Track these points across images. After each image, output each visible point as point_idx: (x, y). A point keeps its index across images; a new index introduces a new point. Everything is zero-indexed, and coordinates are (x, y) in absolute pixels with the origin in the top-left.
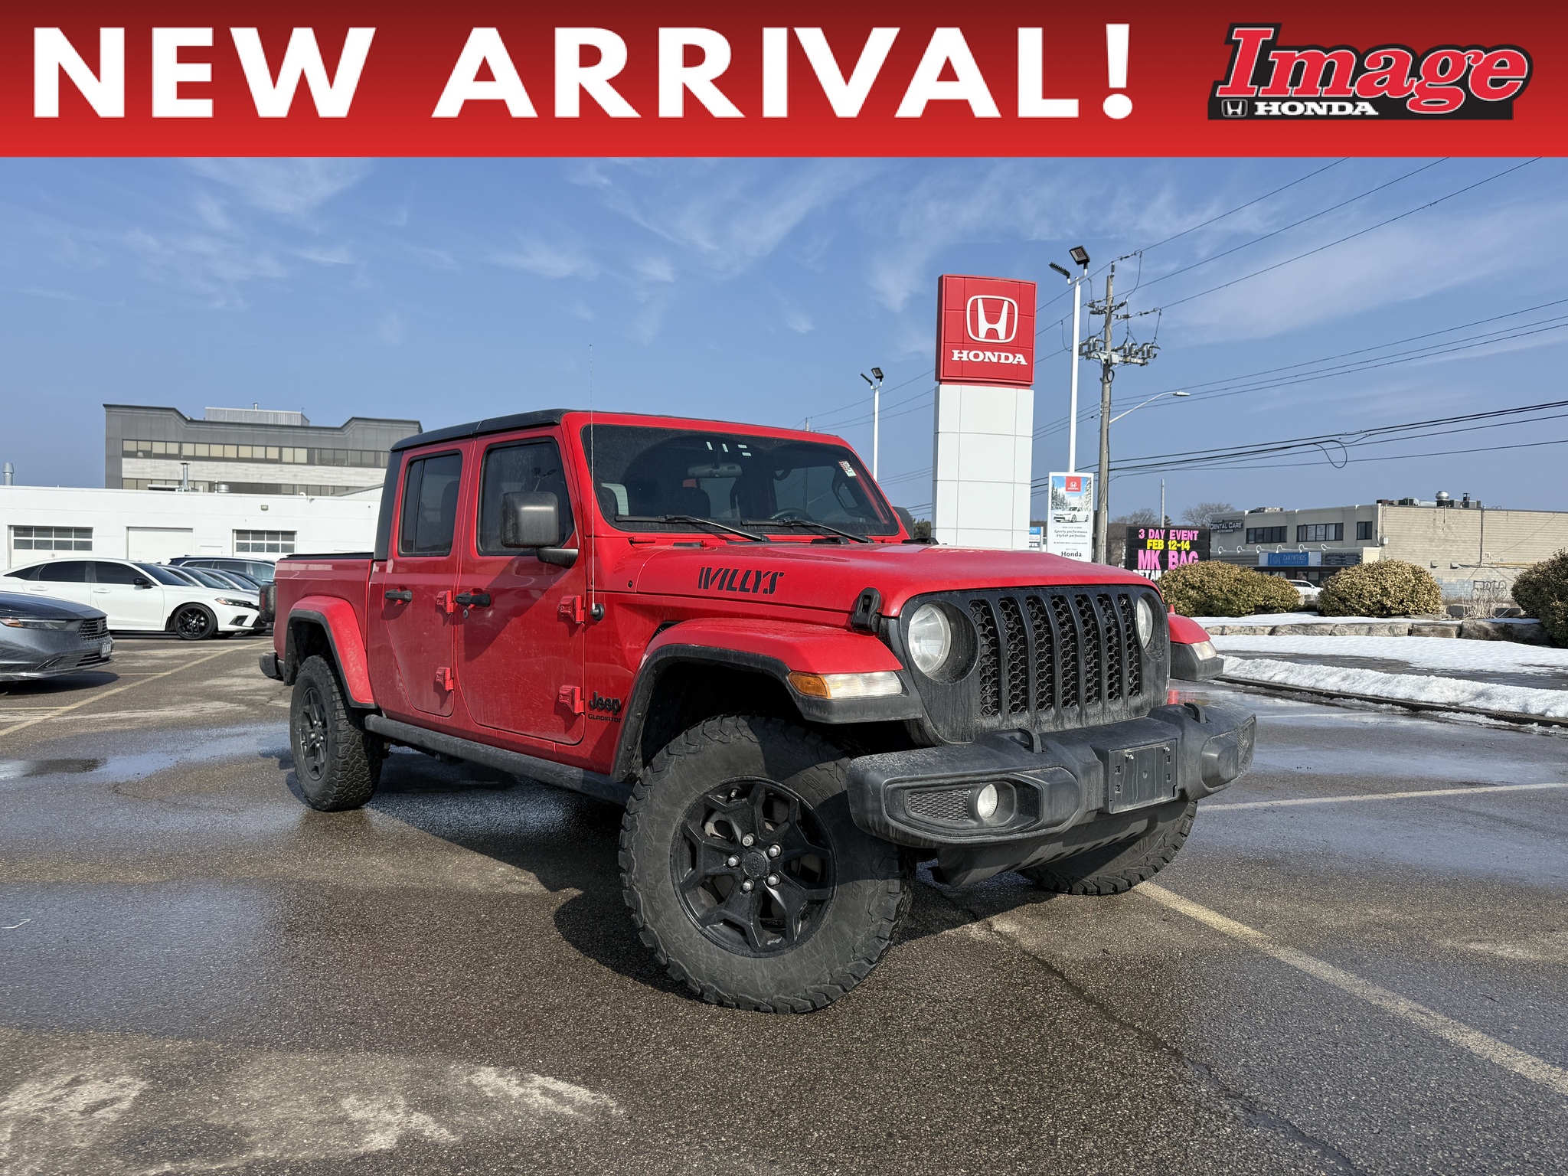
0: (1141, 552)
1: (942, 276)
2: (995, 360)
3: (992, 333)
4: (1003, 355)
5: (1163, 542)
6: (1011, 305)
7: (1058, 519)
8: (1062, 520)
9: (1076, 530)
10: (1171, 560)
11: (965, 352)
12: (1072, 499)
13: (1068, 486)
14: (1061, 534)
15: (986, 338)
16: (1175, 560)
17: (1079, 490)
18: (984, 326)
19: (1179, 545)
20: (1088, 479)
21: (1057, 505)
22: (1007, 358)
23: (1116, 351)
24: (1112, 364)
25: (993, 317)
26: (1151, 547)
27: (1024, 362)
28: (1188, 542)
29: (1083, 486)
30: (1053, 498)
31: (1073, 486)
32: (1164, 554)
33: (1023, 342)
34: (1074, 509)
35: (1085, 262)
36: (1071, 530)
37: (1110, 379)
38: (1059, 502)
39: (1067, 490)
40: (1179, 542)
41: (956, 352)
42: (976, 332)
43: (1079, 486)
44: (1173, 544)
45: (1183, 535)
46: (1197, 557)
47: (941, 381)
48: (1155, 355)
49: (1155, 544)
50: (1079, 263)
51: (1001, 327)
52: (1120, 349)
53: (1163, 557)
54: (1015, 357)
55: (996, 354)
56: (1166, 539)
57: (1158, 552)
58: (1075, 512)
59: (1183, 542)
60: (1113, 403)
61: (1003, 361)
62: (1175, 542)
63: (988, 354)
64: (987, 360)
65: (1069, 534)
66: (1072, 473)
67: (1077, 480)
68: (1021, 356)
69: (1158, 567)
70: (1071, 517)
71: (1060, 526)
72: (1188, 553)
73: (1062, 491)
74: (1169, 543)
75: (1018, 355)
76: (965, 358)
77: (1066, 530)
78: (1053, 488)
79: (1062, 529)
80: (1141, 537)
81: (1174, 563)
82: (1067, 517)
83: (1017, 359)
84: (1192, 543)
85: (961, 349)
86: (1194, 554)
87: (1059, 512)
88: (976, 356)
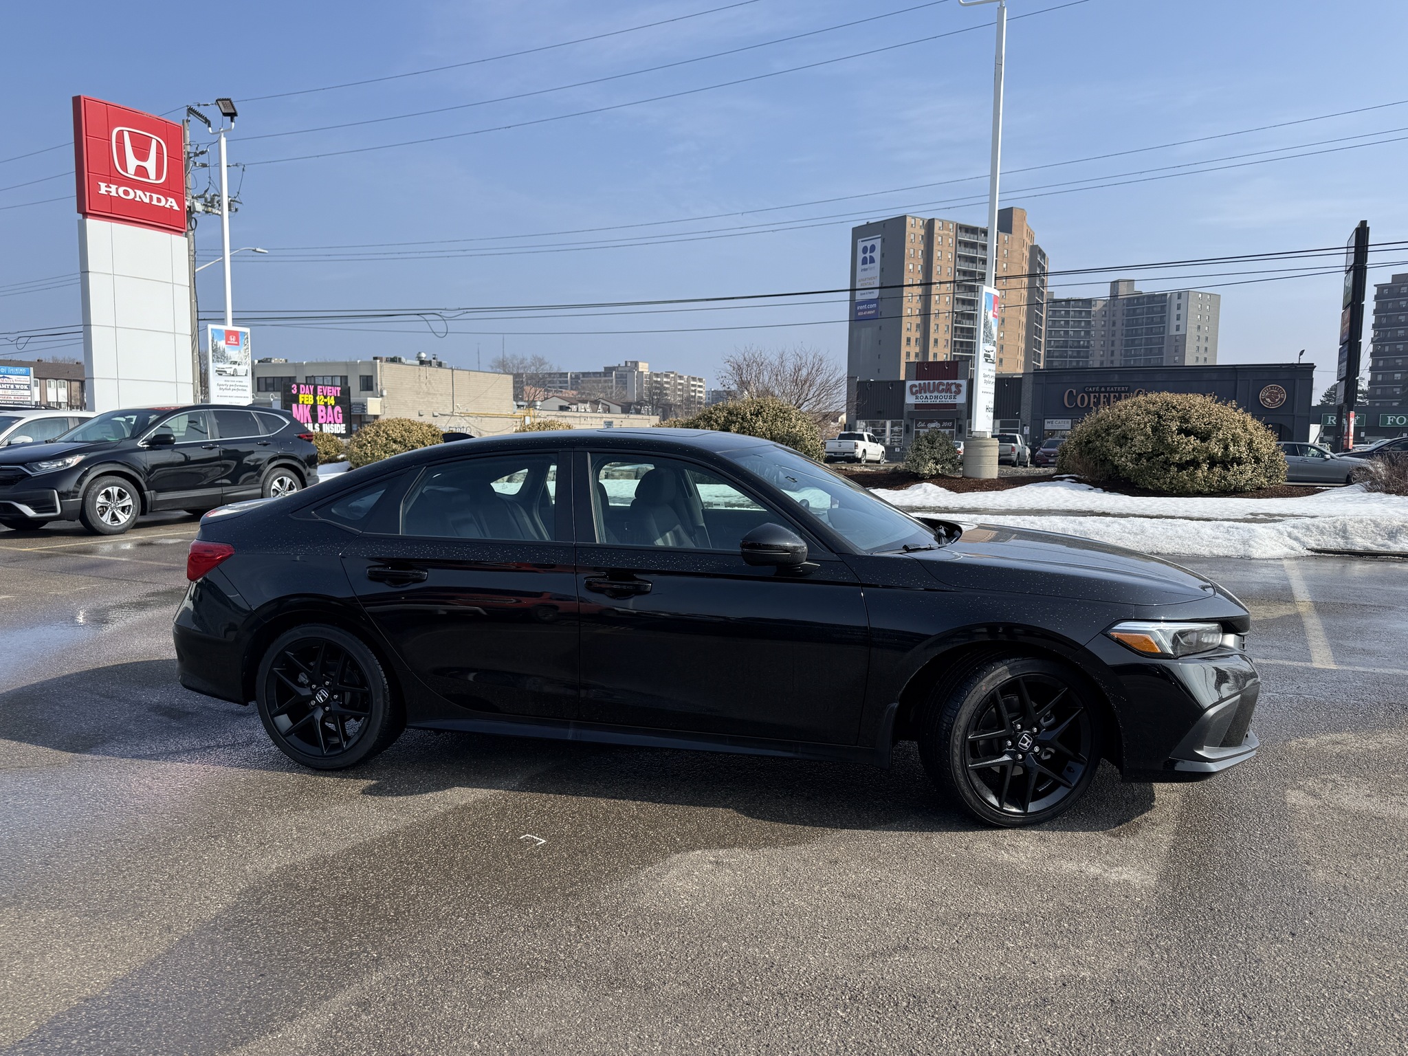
0: (294, 406)
1: (79, 97)
2: (147, 200)
3: (141, 171)
4: (155, 196)
5: (312, 396)
6: (159, 145)
7: (220, 372)
8: (224, 374)
9: (238, 384)
10: (320, 414)
11: (114, 187)
12: (233, 353)
13: (227, 340)
14: (224, 387)
15: (135, 175)
16: (323, 414)
17: (238, 345)
18: (132, 162)
19: (326, 400)
20: (245, 334)
21: (218, 358)
22: (159, 200)
23: (196, 198)
24: (195, 211)
25: (142, 154)
26: (303, 402)
27: (176, 208)
28: (333, 398)
29: (242, 341)
30: (213, 351)
31: (232, 339)
32: (314, 408)
33: (174, 187)
34: (235, 363)
35: (232, 115)
36: (234, 384)
37: (194, 226)
38: (220, 356)
39: (227, 344)
40: (325, 397)
41: (103, 185)
42: (125, 169)
43: (237, 340)
44: (320, 398)
45: (329, 391)
46: (340, 411)
47: (85, 215)
48: (236, 210)
49: (306, 399)
50: (225, 114)
51: (151, 165)
52: (200, 197)
53: (313, 411)
54: (167, 200)
55: (148, 194)
56: (315, 395)
57: (309, 406)
58: (235, 366)
59: (329, 397)
60: (198, 252)
61: (154, 202)
62: (322, 397)
63: (139, 193)
64: (138, 199)
65: (232, 388)
66: (230, 326)
67: (236, 334)
68: (173, 200)
69: (310, 420)
70: (232, 370)
71: (222, 380)
72: (333, 407)
73: (222, 344)
74: (318, 398)
75: (170, 199)
76: (114, 193)
77: (228, 383)
78: (213, 341)
79: (224, 383)
80: (294, 392)
81: (322, 417)
82: (229, 371)
83: (169, 203)
84: (336, 398)
85: (109, 182)
86: (338, 408)
87: (221, 365)
88: (126, 193)
